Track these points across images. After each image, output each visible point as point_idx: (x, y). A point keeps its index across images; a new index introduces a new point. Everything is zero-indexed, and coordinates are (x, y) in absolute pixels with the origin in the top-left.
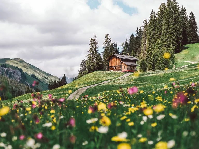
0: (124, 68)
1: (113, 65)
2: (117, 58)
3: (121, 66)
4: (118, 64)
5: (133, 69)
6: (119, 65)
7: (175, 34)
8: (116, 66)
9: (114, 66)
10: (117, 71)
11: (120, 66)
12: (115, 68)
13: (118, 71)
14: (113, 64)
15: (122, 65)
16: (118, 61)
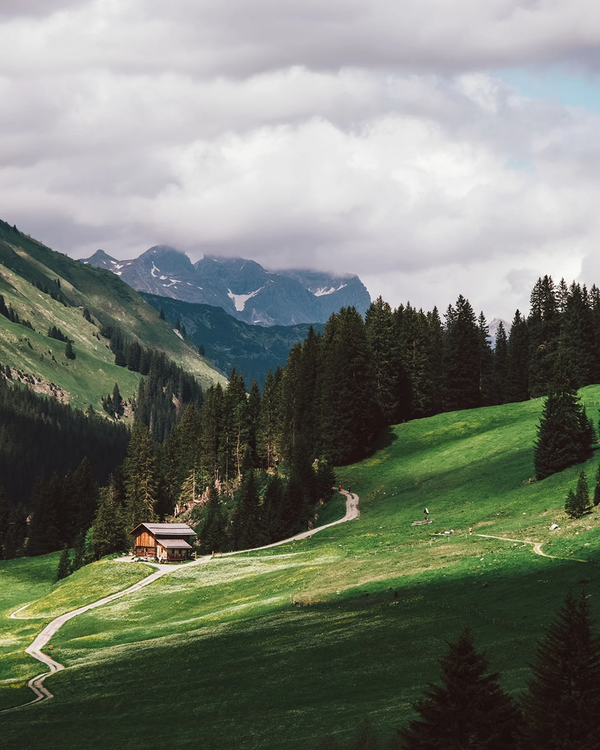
0: (162, 552)
1: (143, 545)
2: (150, 533)
3: (156, 548)
4: (151, 544)
5: (180, 555)
6: (153, 546)
7: (351, 412)
8: (147, 547)
9: (145, 547)
10: (149, 556)
11: (153, 548)
12: (147, 551)
13: (151, 557)
14: (142, 542)
15: (158, 546)
16: (150, 537)
